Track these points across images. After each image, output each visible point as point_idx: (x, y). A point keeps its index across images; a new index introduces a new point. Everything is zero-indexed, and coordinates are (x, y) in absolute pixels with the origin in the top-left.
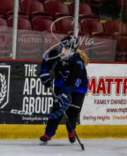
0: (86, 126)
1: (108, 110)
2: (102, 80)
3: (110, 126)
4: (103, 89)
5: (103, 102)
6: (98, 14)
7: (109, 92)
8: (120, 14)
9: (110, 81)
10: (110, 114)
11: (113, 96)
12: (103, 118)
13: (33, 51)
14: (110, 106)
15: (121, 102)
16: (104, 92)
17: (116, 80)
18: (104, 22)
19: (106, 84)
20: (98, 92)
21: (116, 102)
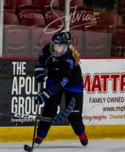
1: (105, 109)
2: (97, 77)
3: (108, 126)
4: (99, 86)
5: (99, 100)
6: (91, 6)
8: (115, 6)
9: (105, 77)
10: (107, 113)
11: (110, 93)
12: (100, 118)
13: (21, 48)
14: (106, 105)
15: (118, 100)
16: (100, 90)
17: (112, 76)
18: (97, 14)
19: (102, 80)
20: (93, 90)
21: (112, 100)
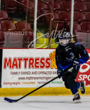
0: (5, 89)
1: (19, 79)
2: (15, 60)
3: (21, 88)
4: (16, 65)
5: (16, 73)
6: (12, 18)
7: (20, 67)
8: (26, 18)
9: (20, 60)
10: (21, 81)
11: (23, 69)
12: (16, 84)
14: (21, 76)
15: (27, 73)
16: (17, 67)
17: (24, 59)
18: (16, 22)
19: (18, 62)
20: (13, 67)
21: (24, 73)
